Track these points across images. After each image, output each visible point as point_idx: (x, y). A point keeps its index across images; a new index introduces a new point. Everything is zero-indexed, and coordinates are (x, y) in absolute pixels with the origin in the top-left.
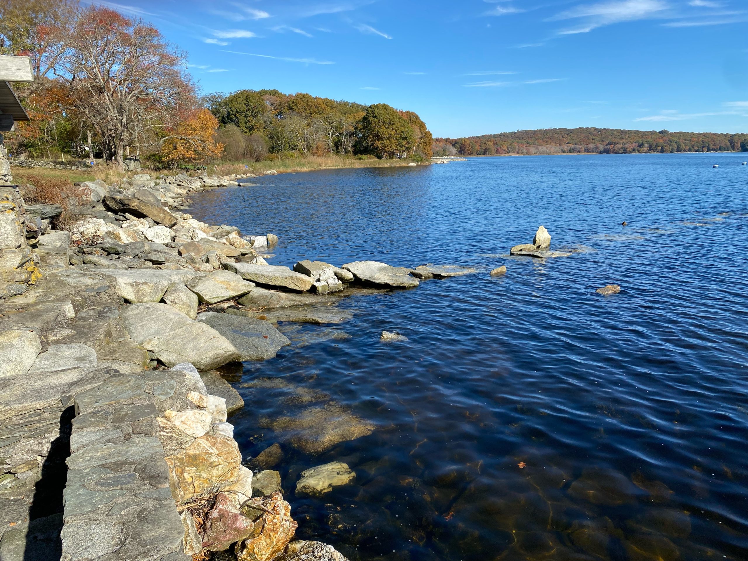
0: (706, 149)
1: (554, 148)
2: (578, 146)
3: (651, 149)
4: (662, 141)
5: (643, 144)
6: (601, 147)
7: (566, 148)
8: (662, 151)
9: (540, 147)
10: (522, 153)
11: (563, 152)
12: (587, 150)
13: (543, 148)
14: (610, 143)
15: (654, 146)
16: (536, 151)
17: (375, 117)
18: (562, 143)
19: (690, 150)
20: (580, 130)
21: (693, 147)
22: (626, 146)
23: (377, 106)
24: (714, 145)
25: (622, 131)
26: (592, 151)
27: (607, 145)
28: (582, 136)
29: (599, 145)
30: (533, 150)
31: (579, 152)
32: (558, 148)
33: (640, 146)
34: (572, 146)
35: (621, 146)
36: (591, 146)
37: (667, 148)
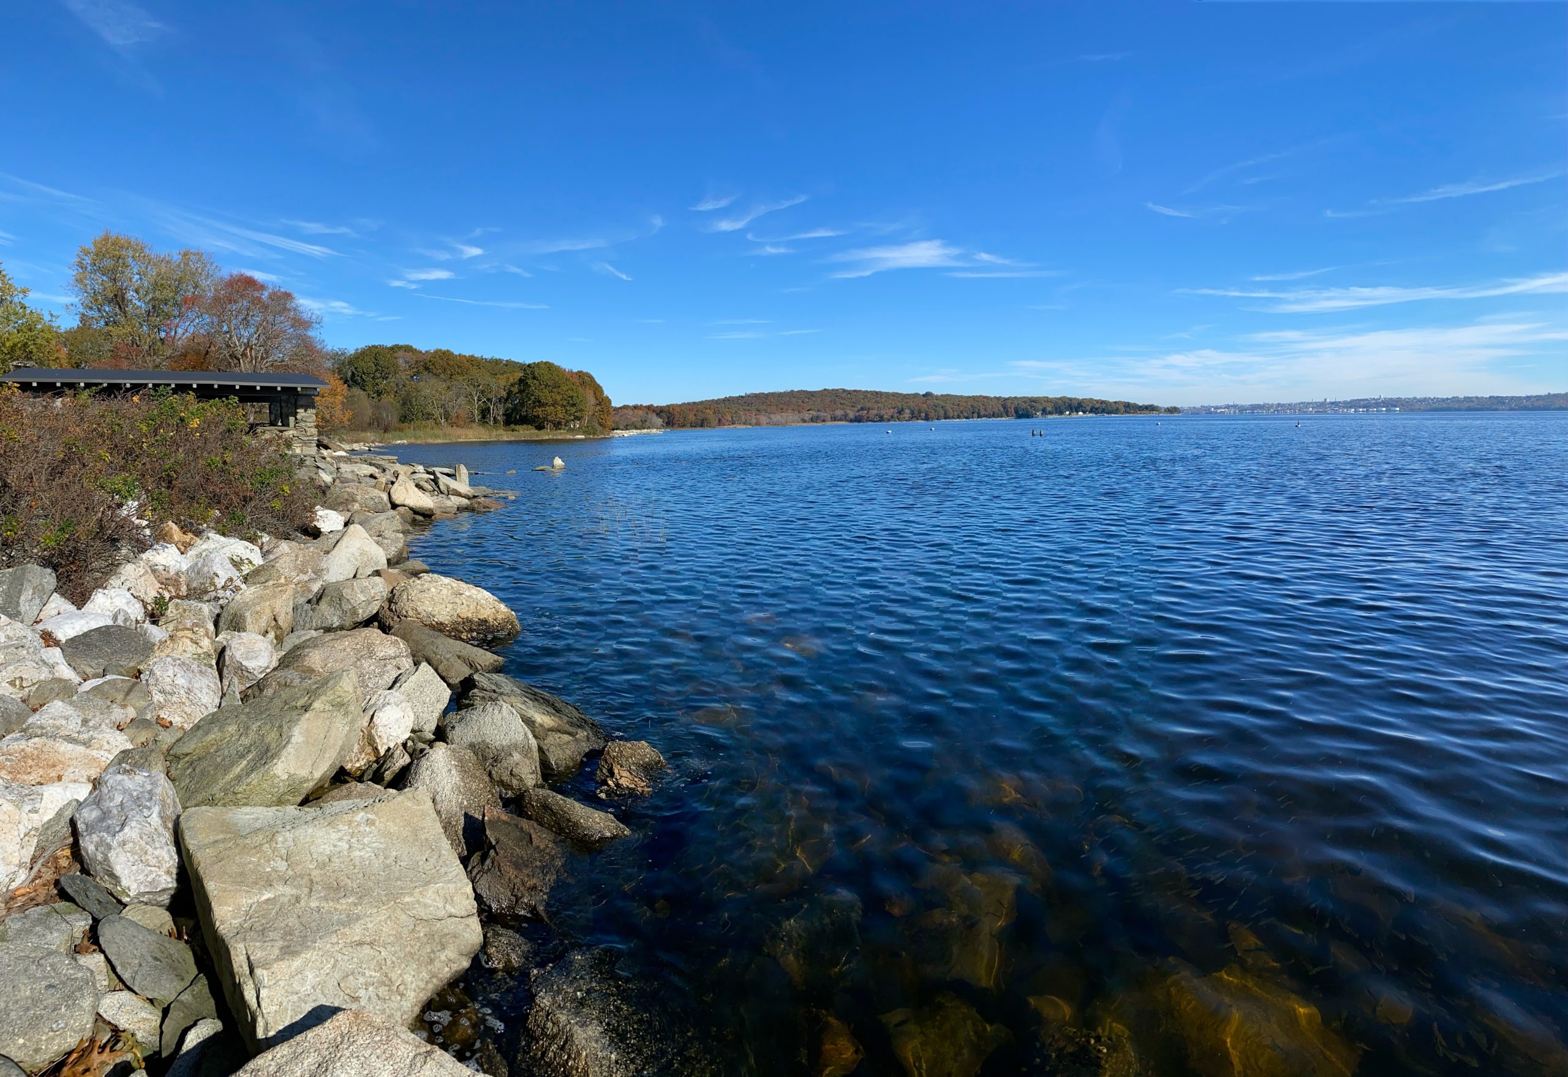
0: (975, 415)
1: (790, 416)
2: (822, 414)
3: (914, 416)
4: (925, 406)
5: (902, 410)
6: (851, 415)
7: (807, 416)
8: (927, 418)
9: (772, 416)
10: (750, 424)
11: (804, 421)
12: (834, 419)
13: (777, 418)
14: (862, 409)
15: (916, 412)
16: (768, 421)
17: (534, 378)
18: (801, 409)
19: (959, 417)
20: (825, 392)
21: (962, 412)
22: (882, 412)
23: (538, 365)
24: (985, 410)
25: (877, 393)
26: (841, 420)
27: (858, 411)
28: (827, 401)
29: (848, 411)
30: (763, 419)
31: (824, 421)
32: (797, 417)
33: (900, 412)
34: (814, 413)
35: (875, 412)
36: (839, 413)
37: (932, 414)
